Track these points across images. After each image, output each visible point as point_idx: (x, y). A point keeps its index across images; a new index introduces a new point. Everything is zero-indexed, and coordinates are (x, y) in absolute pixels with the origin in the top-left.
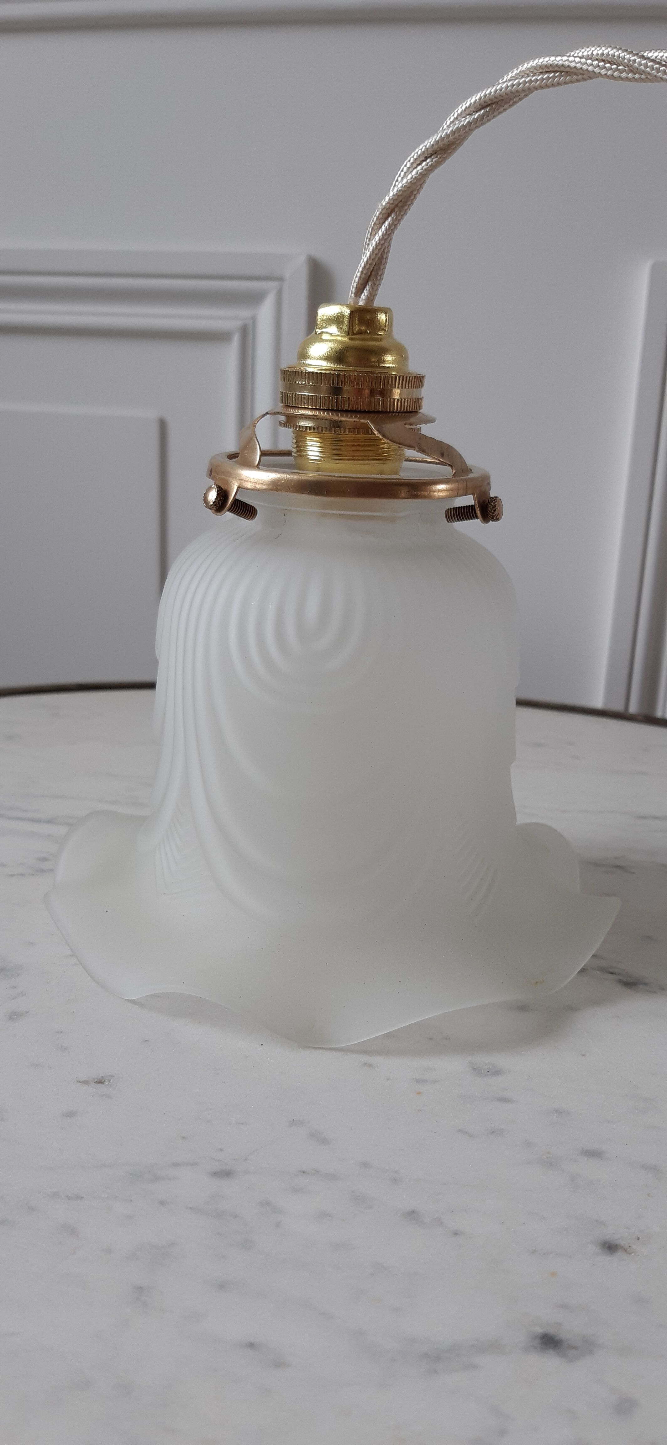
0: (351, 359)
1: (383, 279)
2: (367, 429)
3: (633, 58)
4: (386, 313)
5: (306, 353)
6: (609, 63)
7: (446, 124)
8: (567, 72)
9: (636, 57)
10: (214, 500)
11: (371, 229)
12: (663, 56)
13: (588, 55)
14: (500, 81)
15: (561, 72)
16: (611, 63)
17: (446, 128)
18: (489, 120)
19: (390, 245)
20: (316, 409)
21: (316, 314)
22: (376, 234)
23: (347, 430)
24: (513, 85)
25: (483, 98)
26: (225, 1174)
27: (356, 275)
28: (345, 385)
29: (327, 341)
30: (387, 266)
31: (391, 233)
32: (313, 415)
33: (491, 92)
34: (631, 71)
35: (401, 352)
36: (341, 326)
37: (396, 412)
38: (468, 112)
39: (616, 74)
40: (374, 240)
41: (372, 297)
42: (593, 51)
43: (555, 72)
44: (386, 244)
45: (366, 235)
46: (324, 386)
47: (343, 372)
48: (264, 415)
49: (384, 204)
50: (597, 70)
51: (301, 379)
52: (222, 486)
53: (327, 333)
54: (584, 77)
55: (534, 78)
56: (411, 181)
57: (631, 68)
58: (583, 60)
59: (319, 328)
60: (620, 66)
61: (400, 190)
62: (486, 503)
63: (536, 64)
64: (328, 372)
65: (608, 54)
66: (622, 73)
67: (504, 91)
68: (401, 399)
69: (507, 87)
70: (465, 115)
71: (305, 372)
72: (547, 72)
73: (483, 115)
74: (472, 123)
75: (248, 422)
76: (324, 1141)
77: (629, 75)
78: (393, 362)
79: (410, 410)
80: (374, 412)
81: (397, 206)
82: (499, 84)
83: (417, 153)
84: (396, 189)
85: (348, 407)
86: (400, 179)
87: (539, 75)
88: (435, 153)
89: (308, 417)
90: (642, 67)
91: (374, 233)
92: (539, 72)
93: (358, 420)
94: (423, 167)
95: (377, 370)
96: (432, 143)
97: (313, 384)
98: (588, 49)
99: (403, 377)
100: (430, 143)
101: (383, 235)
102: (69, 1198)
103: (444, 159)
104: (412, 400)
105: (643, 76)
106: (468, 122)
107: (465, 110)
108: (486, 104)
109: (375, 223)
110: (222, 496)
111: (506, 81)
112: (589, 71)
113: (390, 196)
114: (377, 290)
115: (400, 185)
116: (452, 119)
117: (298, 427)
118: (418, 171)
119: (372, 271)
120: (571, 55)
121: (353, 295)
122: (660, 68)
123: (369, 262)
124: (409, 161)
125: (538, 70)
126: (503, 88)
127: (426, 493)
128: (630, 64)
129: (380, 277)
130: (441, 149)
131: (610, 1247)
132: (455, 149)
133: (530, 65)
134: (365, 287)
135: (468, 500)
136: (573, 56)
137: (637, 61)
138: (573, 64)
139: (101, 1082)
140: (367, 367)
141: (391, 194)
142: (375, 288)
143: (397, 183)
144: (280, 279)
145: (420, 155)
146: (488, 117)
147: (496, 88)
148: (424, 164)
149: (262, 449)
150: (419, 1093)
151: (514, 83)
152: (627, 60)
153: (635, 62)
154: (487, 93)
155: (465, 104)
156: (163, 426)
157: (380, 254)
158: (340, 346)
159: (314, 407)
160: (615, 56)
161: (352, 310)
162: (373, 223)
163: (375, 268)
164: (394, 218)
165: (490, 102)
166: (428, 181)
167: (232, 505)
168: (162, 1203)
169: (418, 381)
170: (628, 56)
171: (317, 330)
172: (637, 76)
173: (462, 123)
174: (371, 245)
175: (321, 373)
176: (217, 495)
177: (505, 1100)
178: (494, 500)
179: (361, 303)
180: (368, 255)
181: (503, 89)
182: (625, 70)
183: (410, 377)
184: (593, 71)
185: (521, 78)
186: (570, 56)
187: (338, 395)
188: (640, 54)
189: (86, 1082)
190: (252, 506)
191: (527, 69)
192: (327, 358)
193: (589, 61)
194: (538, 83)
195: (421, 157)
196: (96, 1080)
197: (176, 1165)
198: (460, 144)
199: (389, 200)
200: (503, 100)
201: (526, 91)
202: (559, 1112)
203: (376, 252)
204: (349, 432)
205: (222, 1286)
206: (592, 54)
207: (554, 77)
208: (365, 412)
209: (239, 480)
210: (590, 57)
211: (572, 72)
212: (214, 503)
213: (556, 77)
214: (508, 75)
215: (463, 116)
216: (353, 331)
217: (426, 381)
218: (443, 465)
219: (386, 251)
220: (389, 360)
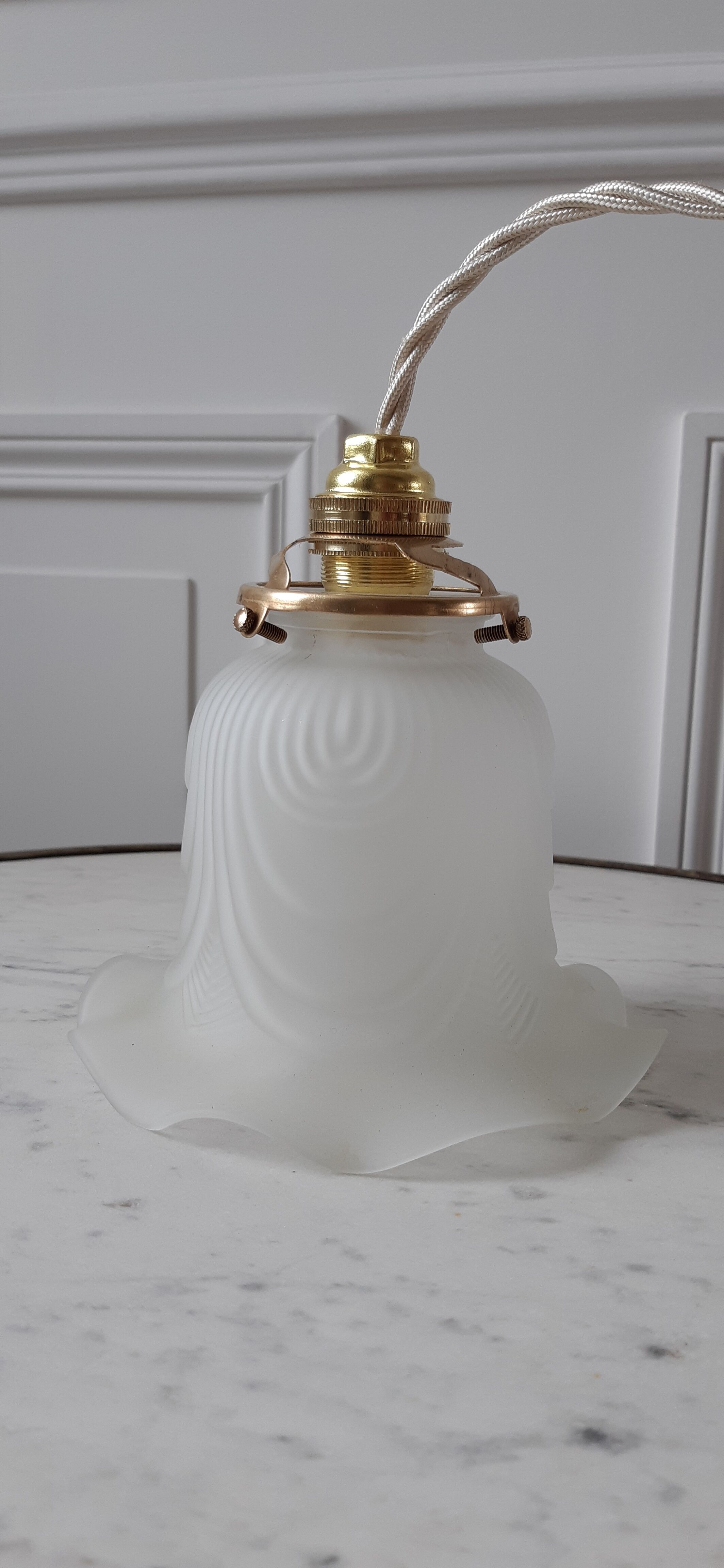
0: (378, 486)
1: (408, 410)
2: (395, 552)
3: (642, 191)
4: (412, 442)
5: (335, 481)
6: (620, 197)
7: (466, 261)
8: (580, 208)
9: (644, 190)
10: (244, 622)
11: (395, 363)
12: (671, 188)
13: (599, 191)
14: (517, 219)
15: (574, 208)
16: (621, 197)
17: (467, 264)
18: (507, 257)
19: (414, 378)
20: (344, 534)
21: (344, 444)
22: (401, 367)
23: (375, 553)
24: (529, 222)
25: (500, 235)
26: (257, 1287)
27: (383, 407)
28: (372, 510)
29: (355, 469)
30: (412, 398)
31: (415, 366)
32: (342, 539)
33: (508, 230)
34: (640, 204)
35: (427, 479)
36: (368, 455)
37: (424, 536)
38: (487, 249)
39: (626, 207)
40: (399, 373)
41: (398, 428)
42: (604, 187)
43: (569, 208)
44: (411, 377)
45: (391, 368)
46: (352, 512)
47: (371, 498)
48: (293, 544)
49: (408, 338)
50: (608, 204)
51: (330, 505)
52: (252, 609)
53: (354, 461)
54: (597, 211)
55: (549, 214)
56: (433, 316)
57: (640, 201)
58: (594, 196)
59: (347, 458)
60: (630, 199)
61: (423, 324)
62: (514, 623)
63: (550, 202)
64: (356, 498)
65: (618, 189)
66: (632, 206)
67: (520, 228)
68: (428, 524)
69: (523, 224)
70: (483, 253)
71: (334, 499)
72: (560, 209)
73: (501, 252)
74: (491, 260)
75: (280, 549)
76: (359, 1258)
77: (639, 208)
78: (419, 489)
79: (437, 534)
80: (401, 536)
81: (420, 339)
82: (516, 221)
83: (439, 289)
84: (419, 323)
85: (376, 531)
86: (423, 314)
87: (553, 212)
88: (457, 289)
89: (336, 541)
90: (650, 199)
91: (398, 366)
92: (553, 209)
93: (386, 543)
94: (445, 302)
95: (404, 495)
96: (453, 279)
97: (341, 509)
98: (599, 186)
99: (429, 502)
100: (451, 279)
101: (407, 368)
102: (95, 1308)
103: (465, 294)
104: (438, 524)
105: (652, 208)
106: (487, 259)
107: (484, 248)
108: (503, 241)
109: (400, 357)
110: (252, 618)
111: (522, 219)
112: (600, 206)
113: (414, 330)
114: (403, 420)
115: (423, 320)
116: (471, 257)
117: (327, 552)
118: (440, 306)
119: (397, 403)
120: (584, 192)
121: (379, 426)
122: (667, 200)
123: (394, 394)
124: (431, 297)
125: (552, 207)
126: (519, 225)
127: (454, 610)
128: (639, 197)
129: (406, 409)
130: (463, 285)
131: (657, 1352)
132: (475, 285)
133: (544, 203)
134: (391, 418)
135: (497, 620)
136: (585, 192)
137: (645, 194)
138: (585, 200)
139: (127, 1205)
140: (394, 493)
141: (415, 328)
142: (401, 418)
143: (420, 318)
144: (311, 439)
145: (441, 291)
146: (506, 253)
147: (513, 226)
148: (446, 299)
149: (292, 581)
150: (458, 1215)
151: (530, 221)
152: (636, 194)
153: (644, 195)
154: (504, 231)
155: (484, 242)
156: (192, 587)
157: (405, 386)
158: (367, 474)
159: (342, 532)
160: (624, 190)
161: (379, 439)
162: (397, 357)
163: (400, 400)
164: (418, 351)
165: (507, 239)
166: (450, 316)
167: (262, 627)
168: (191, 1312)
169: (445, 507)
170: (637, 190)
171: (345, 460)
172: (646, 208)
173: (481, 260)
174: (396, 378)
175: (349, 499)
176: (247, 617)
177: (549, 1221)
178: (522, 619)
179: (388, 433)
180: (393, 388)
181: (519, 227)
182: (635, 204)
183: (436, 502)
184: (604, 205)
185: (536, 216)
186: (582, 192)
187: (366, 519)
188: (648, 187)
189: (112, 1205)
190: (282, 630)
191: (542, 207)
192: (354, 485)
193: (600, 197)
194: (552, 219)
195: (442, 293)
196: (122, 1204)
197: (205, 1279)
198: (479, 281)
199: (413, 334)
200: (519, 237)
201: (543, 227)
202: (604, 1231)
203: (401, 384)
204: (377, 555)
205: (253, 1386)
206: (603, 190)
207: (568, 213)
208: (392, 535)
209: (269, 602)
210: (601, 192)
211: (585, 208)
212: (244, 624)
213: (570, 213)
214: (524, 214)
215: (482, 253)
216: (379, 459)
217: (453, 508)
218: (470, 584)
219: (411, 384)
220: (416, 486)
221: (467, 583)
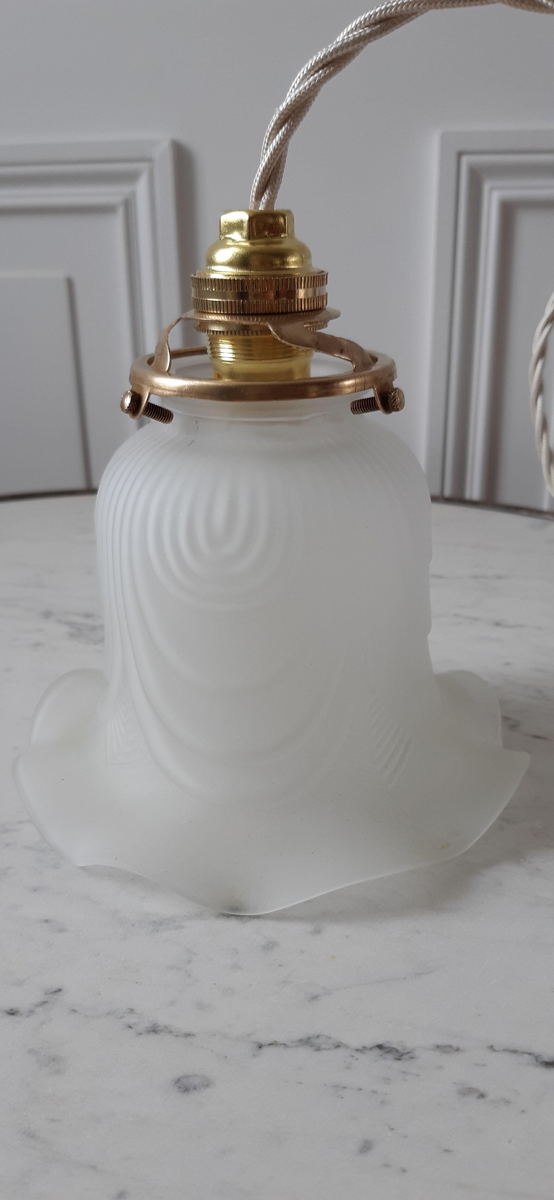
0: (255, 264)
1: (281, 184)
5: (212, 259)
10: (128, 406)
11: (268, 134)
19: (287, 151)
20: (224, 314)
21: (220, 219)
22: (273, 139)
23: (254, 332)
27: (256, 179)
28: (249, 290)
29: (231, 246)
30: (284, 174)
31: (287, 140)
32: (222, 320)
35: (303, 252)
36: (242, 232)
37: (301, 312)
40: (271, 145)
41: (272, 200)
44: (284, 150)
45: (263, 139)
46: (229, 292)
47: (247, 277)
48: (175, 322)
49: (280, 111)
51: (208, 286)
52: (136, 392)
53: (229, 238)
56: (304, 91)
61: (297, 97)
62: (387, 394)
64: (233, 278)
68: (305, 299)
71: (211, 279)
78: (296, 263)
79: (314, 308)
80: (275, 313)
81: (293, 112)
84: (290, 97)
85: (254, 310)
86: (294, 88)
88: (328, 64)
91: (271, 138)
93: (260, 323)
94: (317, 76)
95: (282, 273)
97: (219, 290)
99: (307, 277)
101: (279, 141)
104: (318, 297)
109: (273, 128)
110: (136, 401)
114: (276, 193)
115: (295, 94)
118: (312, 80)
119: (270, 176)
121: (253, 199)
123: (268, 167)
127: (336, 389)
129: (279, 181)
134: (265, 191)
135: (370, 393)
140: (273, 270)
142: (274, 191)
143: (292, 92)
148: (317, 74)
149: (171, 350)
157: (278, 159)
158: (244, 252)
161: (252, 215)
162: (270, 128)
163: (274, 172)
164: (291, 124)
166: (321, 91)
167: (146, 408)
169: (322, 279)
171: (222, 236)
174: (268, 150)
175: (227, 279)
176: (131, 400)
178: (395, 390)
179: (261, 208)
180: (266, 160)
183: (314, 276)
187: (244, 299)
190: (169, 412)
192: (231, 264)
195: (314, 68)
199: (285, 107)
203: (271, 162)
209: (151, 385)
212: (128, 407)
216: (254, 235)
218: (344, 360)
219: (283, 155)
220: (293, 262)
221: (342, 359)
